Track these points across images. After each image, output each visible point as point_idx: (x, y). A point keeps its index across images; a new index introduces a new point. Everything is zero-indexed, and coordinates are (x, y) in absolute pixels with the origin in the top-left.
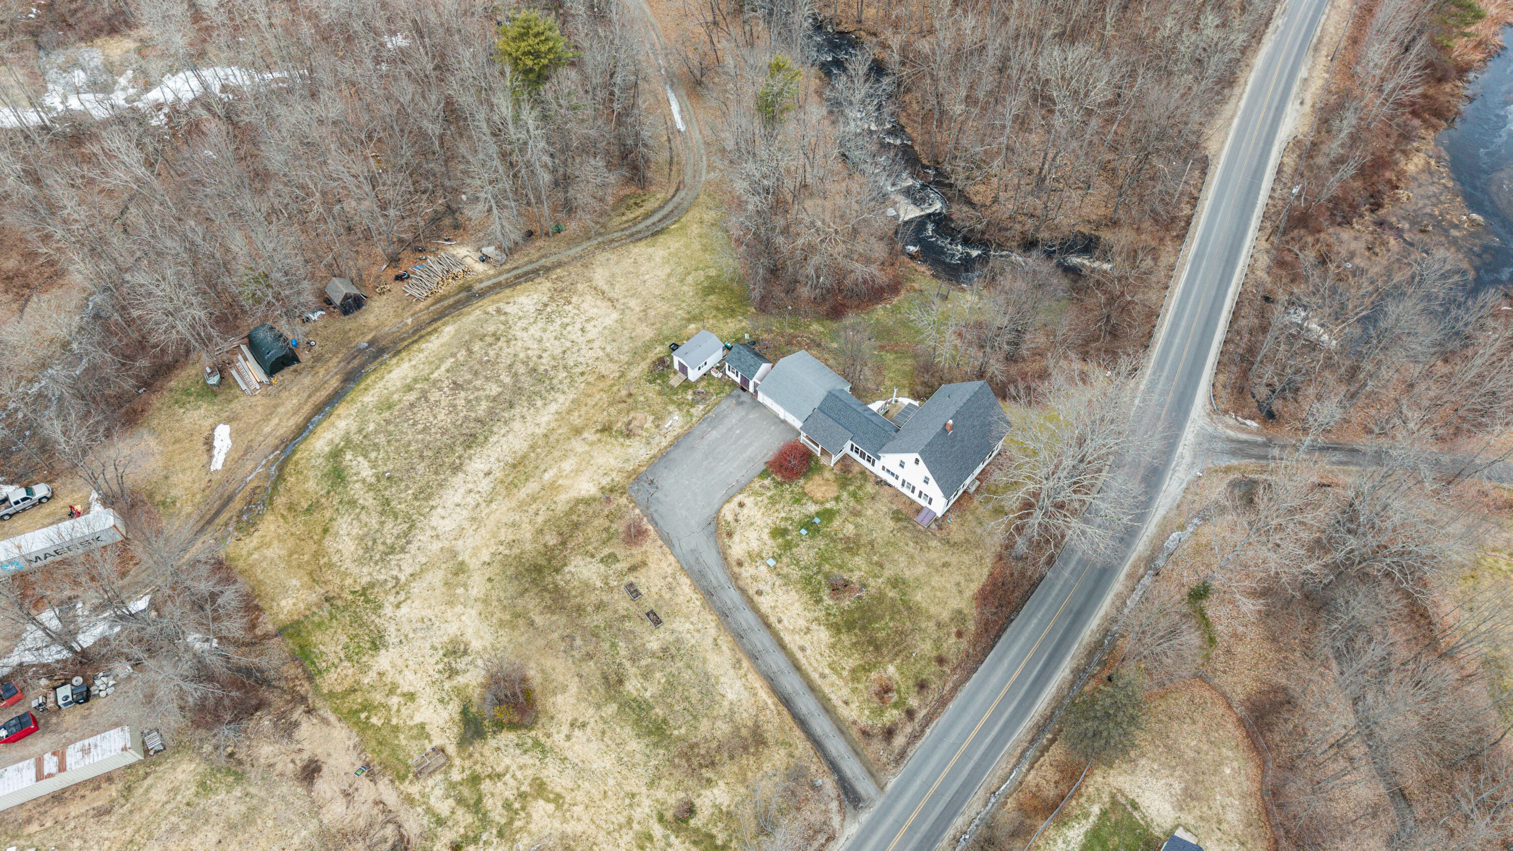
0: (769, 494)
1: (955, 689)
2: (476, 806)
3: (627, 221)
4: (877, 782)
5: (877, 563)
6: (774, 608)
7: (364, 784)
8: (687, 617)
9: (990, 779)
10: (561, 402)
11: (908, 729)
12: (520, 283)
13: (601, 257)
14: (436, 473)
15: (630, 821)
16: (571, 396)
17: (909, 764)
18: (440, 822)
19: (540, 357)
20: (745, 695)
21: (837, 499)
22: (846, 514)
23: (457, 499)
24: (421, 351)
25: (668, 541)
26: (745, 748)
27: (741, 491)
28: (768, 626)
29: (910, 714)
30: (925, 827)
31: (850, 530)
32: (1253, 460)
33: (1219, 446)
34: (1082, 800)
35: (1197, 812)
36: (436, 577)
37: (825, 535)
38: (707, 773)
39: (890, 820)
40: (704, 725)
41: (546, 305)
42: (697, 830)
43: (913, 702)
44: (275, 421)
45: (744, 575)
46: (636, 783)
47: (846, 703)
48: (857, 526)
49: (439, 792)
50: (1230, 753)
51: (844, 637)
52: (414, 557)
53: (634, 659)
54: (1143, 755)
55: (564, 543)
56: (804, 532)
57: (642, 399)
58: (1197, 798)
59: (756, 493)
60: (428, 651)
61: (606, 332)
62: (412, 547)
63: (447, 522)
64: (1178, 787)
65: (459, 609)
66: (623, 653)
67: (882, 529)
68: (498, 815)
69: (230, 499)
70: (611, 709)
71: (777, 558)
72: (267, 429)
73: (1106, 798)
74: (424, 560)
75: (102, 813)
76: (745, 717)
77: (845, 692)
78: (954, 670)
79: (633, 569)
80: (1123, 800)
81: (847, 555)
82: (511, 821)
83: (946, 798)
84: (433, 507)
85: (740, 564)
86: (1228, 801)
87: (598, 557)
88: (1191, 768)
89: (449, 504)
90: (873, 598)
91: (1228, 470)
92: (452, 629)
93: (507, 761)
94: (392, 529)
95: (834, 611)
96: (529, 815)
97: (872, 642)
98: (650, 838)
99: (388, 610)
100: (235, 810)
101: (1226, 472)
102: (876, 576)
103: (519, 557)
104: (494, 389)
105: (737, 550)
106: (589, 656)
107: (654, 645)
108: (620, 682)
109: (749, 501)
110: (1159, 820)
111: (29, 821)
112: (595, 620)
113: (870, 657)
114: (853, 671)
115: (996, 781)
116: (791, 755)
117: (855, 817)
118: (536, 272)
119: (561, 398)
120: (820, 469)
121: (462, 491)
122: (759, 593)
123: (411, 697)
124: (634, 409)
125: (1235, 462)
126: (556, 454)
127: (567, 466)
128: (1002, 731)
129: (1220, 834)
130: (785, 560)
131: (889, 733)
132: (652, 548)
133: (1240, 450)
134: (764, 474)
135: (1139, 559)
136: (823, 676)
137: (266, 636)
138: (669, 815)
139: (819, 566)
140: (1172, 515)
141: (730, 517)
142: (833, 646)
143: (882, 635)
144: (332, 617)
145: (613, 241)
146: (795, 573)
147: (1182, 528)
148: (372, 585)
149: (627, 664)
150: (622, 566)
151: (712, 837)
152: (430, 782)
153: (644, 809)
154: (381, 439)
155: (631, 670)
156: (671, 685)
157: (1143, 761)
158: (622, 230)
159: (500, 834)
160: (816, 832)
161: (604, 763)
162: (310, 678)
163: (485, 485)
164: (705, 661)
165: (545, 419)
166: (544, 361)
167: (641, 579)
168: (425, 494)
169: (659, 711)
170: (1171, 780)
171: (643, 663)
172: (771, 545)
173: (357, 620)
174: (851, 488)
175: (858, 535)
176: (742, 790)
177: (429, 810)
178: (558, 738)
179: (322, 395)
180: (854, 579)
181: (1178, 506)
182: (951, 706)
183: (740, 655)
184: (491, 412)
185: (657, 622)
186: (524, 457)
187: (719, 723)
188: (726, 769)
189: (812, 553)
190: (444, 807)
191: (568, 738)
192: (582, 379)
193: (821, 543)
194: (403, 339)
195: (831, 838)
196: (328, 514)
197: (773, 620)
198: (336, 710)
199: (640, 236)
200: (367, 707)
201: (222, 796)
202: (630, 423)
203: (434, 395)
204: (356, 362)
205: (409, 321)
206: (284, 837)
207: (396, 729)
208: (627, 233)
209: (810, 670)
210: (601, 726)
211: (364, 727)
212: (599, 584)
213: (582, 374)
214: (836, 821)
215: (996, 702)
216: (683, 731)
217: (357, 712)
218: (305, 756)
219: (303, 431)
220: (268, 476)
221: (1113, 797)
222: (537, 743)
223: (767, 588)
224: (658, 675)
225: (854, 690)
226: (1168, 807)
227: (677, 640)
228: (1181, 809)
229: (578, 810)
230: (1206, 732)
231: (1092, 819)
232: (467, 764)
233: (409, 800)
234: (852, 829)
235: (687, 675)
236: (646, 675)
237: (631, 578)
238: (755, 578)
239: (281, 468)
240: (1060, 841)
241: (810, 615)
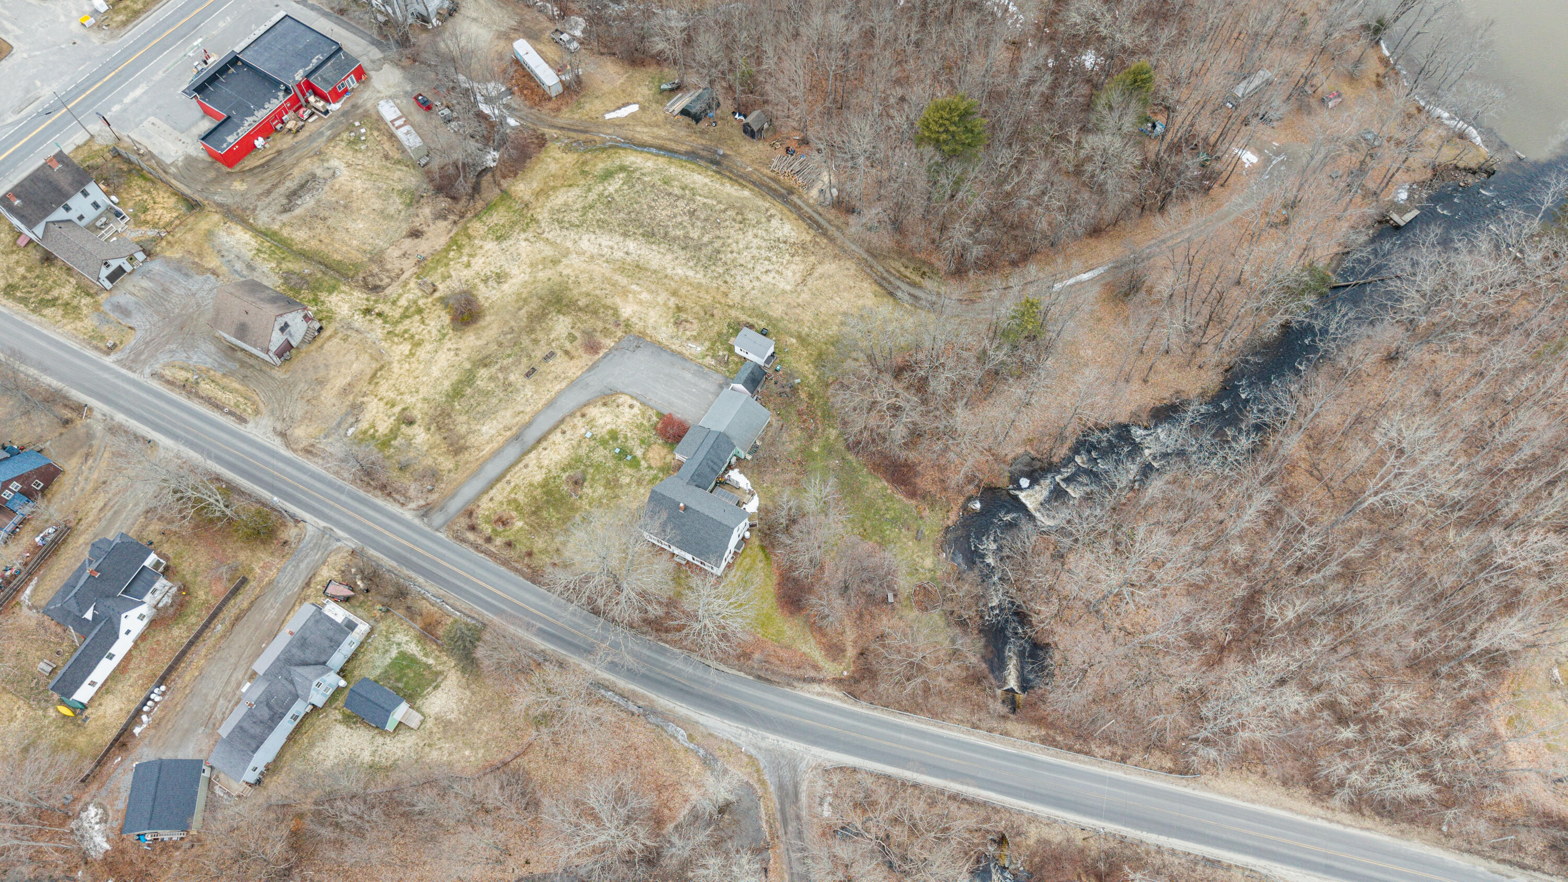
0: (645, 422)
1: (517, 570)
2: (405, 316)
3: (899, 272)
4: (441, 527)
5: (601, 503)
6: (554, 443)
7: (413, 261)
8: (536, 392)
9: (452, 597)
10: (698, 276)
11: (480, 541)
12: (804, 221)
13: (851, 265)
14: (619, 225)
15: (402, 394)
16: (703, 281)
17: (456, 545)
18: (394, 303)
19: (732, 252)
20: (487, 437)
21: (650, 467)
22: (638, 475)
23: (604, 243)
24: (722, 184)
25: (591, 368)
26: (452, 445)
27: (642, 403)
28: (539, 442)
29: (489, 540)
30: (414, 559)
31: (625, 480)
32: (779, 807)
33: (786, 774)
34: (437, 653)
35: (435, 730)
36: (549, 251)
37: (617, 465)
38: (433, 428)
39: (416, 537)
40: (463, 418)
41: (785, 242)
42: (399, 429)
43: (499, 541)
44: (646, 130)
45: (576, 420)
46: (424, 391)
47: (491, 499)
48: (629, 485)
49: (411, 296)
50: (480, 755)
51: (539, 490)
52: (559, 236)
53: (501, 369)
54: (473, 693)
55: (580, 309)
56: (617, 450)
57: (711, 323)
58: (445, 731)
59: (643, 414)
60: (498, 264)
61: (770, 286)
62: (565, 232)
63: (587, 243)
64: (452, 717)
65: (529, 270)
66: (505, 362)
67: (630, 502)
68: (400, 328)
69: (586, 132)
70: (468, 366)
71: (593, 438)
72: (638, 129)
73: (439, 668)
74: (558, 241)
75: (386, 157)
76: (472, 440)
77: (499, 498)
78: (529, 566)
79: (567, 353)
80: (439, 680)
81: (603, 482)
82: (396, 335)
83: (435, 570)
84: (594, 232)
85: (583, 416)
86: (446, 752)
87: (573, 331)
88: (467, 726)
89: (599, 240)
90: (573, 504)
91: (762, 782)
92: (515, 271)
93: (432, 324)
94: (574, 217)
95: (558, 481)
96: (401, 343)
97: (539, 509)
98: (393, 406)
99: (523, 236)
100: (392, 210)
101: (759, 780)
102: (590, 504)
103: (567, 289)
104: (695, 234)
105: (593, 412)
106: (500, 345)
107: (512, 378)
108: (485, 366)
109: (636, 410)
110: (427, 703)
111: (379, 130)
112: (526, 341)
113: (527, 509)
114: (515, 500)
115: (451, 601)
116: (450, 471)
117: (417, 516)
118: (819, 226)
119: (700, 276)
120: (672, 451)
121: (611, 243)
122: (564, 432)
123: (468, 265)
124: (700, 320)
125: (772, 788)
126: (653, 287)
127: (645, 296)
128: (487, 602)
129: (421, 745)
130: (592, 443)
131: (473, 528)
132: (586, 359)
133: (787, 794)
134: (660, 415)
135: (651, 701)
136: (509, 482)
137: (499, 185)
138: (407, 413)
139: (592, 465)
140: (701, 728)
141: (620, 401)
142: (531, 485)
143: (545, 514)
144: (515, 212)
145: (871, 267)
146: (583, 451)
147: (691, 737)
148: (537, 221)
149: (497, 366)
150: (568, 346)
151: (395, 438)
152: (417, 291)
153: (409, 399)
154: (638, 187)
155: (493, 370)
156: (487, 394)
157: (468, 693)
158: (887, 271)
159: (389, 333)
160: (404, 495)
161: (435, 372)
162: (476, 216)
163: (619, 254)
164: (506, 409)
165: (680, 271)
166: (729, 255)
167: (560, 358)
168: (602, 224)
169: (469, 391)
170: (456, 712)
171: (500, 375)
172: (603, 432)
173: (514, 223)
174: (661, 475)
175: (621, 487)
176: (425, 448)
177: (400, 295)
178: (449, 345)
179: (673, 146)
180: (585, 490)
181: (710, 735)
182: (503, 568)
183: (514, 429)
184: (675, 239)
185: (528, 375)
186: (646, 269)
187: (465, 426)
188: (437, 436)
189: (601, 459)
190: (403, 302)
191: (449, 350)
192: (721, 283)
193: (611, 464)
194: (731, 172)
195: (403, 504)
196: (582, 182)
197: (544, 444)
198: (457, 234)
199: (886, 285)
200: (460, 247)
201: (398, 201)
202: (687, 321)
203: (681, 204)
204: (705, 153)
205: (749, 169)
206: (378, 235)
207: (447, 265)
208: (885, 275)
209: (512, 473)
210: (457, 364)
211: (447, 249)
212: (552, 337)
213: (726, 282)
214: (413, 505)
215: (510, 598)
216: (458, 407)
217: (456, 244)
218: (425, 229)
219: (641, 146)
220: (604, 143)
221: (441, 673)
222: (444, 335)
223: (568, 435)
224: (492, 385)
225: (501, 503)
226: (437, 709)
227: (518, 390)
228: (436, 719)
229: (407, 366)
230: (495, 738)
231: (424, 659)
232: (429, 305)
233: (406, 284)
234: (408, 515)
235: (494, 401)
236: (492, 378)
237: (559, 353)
238: (574, 427)
239: (611, 147)
240: (407, 638)
241: (552, 467)
